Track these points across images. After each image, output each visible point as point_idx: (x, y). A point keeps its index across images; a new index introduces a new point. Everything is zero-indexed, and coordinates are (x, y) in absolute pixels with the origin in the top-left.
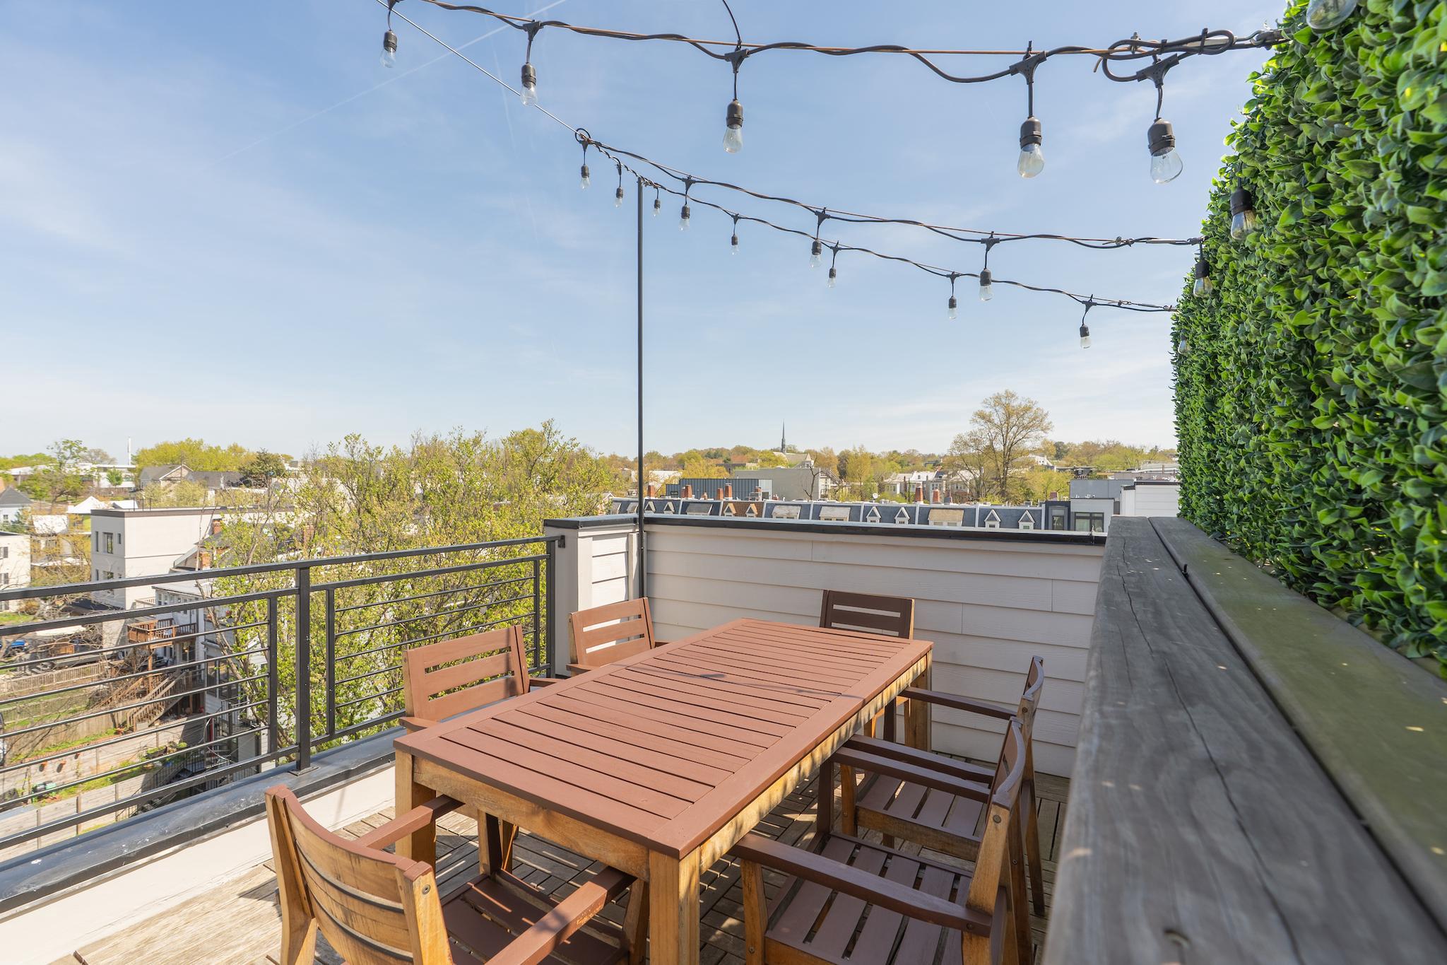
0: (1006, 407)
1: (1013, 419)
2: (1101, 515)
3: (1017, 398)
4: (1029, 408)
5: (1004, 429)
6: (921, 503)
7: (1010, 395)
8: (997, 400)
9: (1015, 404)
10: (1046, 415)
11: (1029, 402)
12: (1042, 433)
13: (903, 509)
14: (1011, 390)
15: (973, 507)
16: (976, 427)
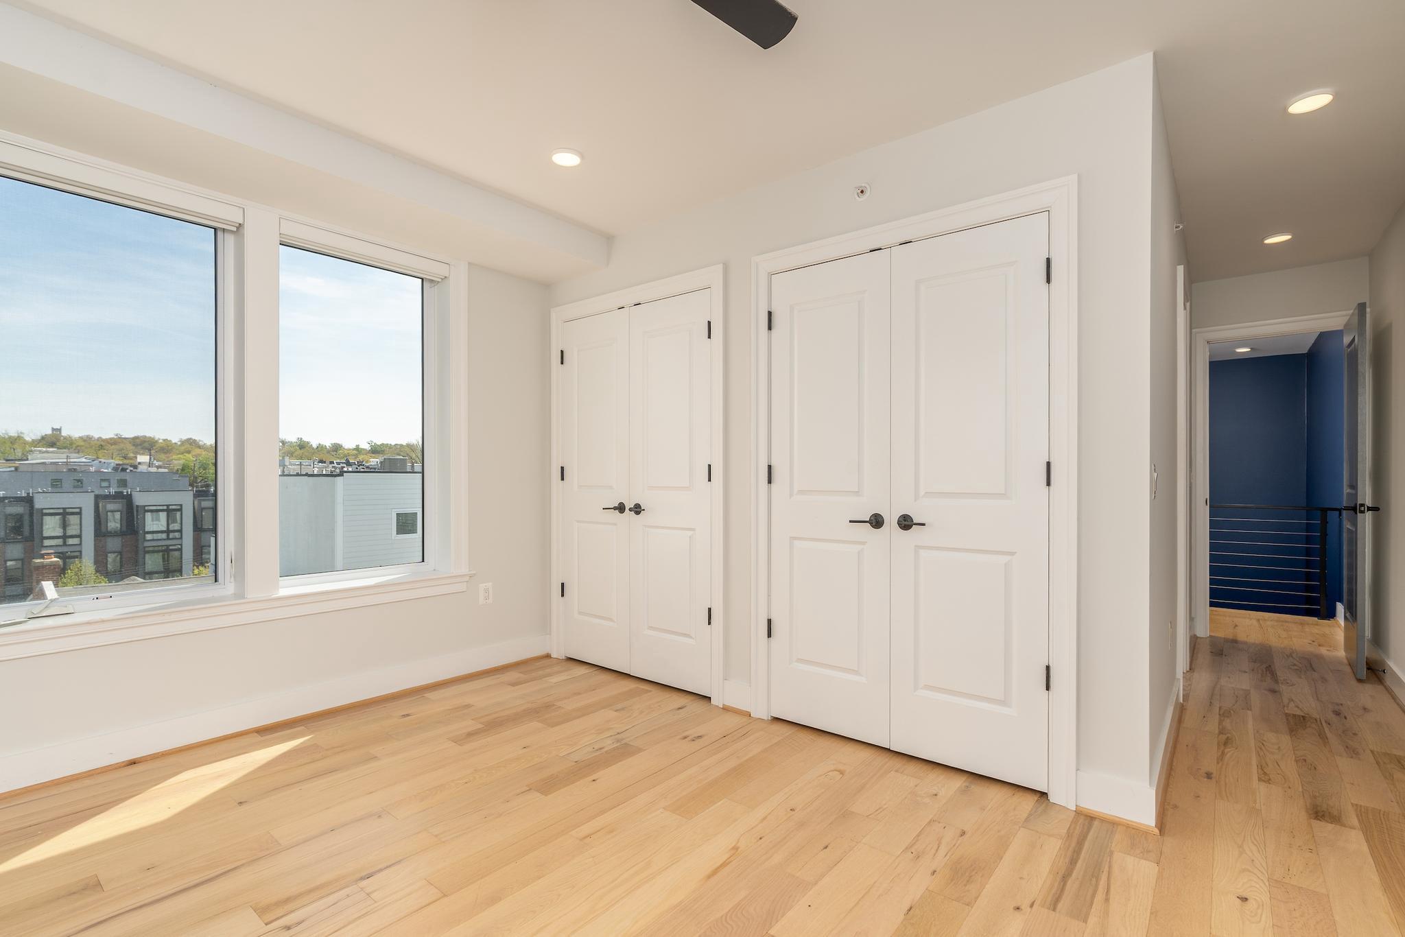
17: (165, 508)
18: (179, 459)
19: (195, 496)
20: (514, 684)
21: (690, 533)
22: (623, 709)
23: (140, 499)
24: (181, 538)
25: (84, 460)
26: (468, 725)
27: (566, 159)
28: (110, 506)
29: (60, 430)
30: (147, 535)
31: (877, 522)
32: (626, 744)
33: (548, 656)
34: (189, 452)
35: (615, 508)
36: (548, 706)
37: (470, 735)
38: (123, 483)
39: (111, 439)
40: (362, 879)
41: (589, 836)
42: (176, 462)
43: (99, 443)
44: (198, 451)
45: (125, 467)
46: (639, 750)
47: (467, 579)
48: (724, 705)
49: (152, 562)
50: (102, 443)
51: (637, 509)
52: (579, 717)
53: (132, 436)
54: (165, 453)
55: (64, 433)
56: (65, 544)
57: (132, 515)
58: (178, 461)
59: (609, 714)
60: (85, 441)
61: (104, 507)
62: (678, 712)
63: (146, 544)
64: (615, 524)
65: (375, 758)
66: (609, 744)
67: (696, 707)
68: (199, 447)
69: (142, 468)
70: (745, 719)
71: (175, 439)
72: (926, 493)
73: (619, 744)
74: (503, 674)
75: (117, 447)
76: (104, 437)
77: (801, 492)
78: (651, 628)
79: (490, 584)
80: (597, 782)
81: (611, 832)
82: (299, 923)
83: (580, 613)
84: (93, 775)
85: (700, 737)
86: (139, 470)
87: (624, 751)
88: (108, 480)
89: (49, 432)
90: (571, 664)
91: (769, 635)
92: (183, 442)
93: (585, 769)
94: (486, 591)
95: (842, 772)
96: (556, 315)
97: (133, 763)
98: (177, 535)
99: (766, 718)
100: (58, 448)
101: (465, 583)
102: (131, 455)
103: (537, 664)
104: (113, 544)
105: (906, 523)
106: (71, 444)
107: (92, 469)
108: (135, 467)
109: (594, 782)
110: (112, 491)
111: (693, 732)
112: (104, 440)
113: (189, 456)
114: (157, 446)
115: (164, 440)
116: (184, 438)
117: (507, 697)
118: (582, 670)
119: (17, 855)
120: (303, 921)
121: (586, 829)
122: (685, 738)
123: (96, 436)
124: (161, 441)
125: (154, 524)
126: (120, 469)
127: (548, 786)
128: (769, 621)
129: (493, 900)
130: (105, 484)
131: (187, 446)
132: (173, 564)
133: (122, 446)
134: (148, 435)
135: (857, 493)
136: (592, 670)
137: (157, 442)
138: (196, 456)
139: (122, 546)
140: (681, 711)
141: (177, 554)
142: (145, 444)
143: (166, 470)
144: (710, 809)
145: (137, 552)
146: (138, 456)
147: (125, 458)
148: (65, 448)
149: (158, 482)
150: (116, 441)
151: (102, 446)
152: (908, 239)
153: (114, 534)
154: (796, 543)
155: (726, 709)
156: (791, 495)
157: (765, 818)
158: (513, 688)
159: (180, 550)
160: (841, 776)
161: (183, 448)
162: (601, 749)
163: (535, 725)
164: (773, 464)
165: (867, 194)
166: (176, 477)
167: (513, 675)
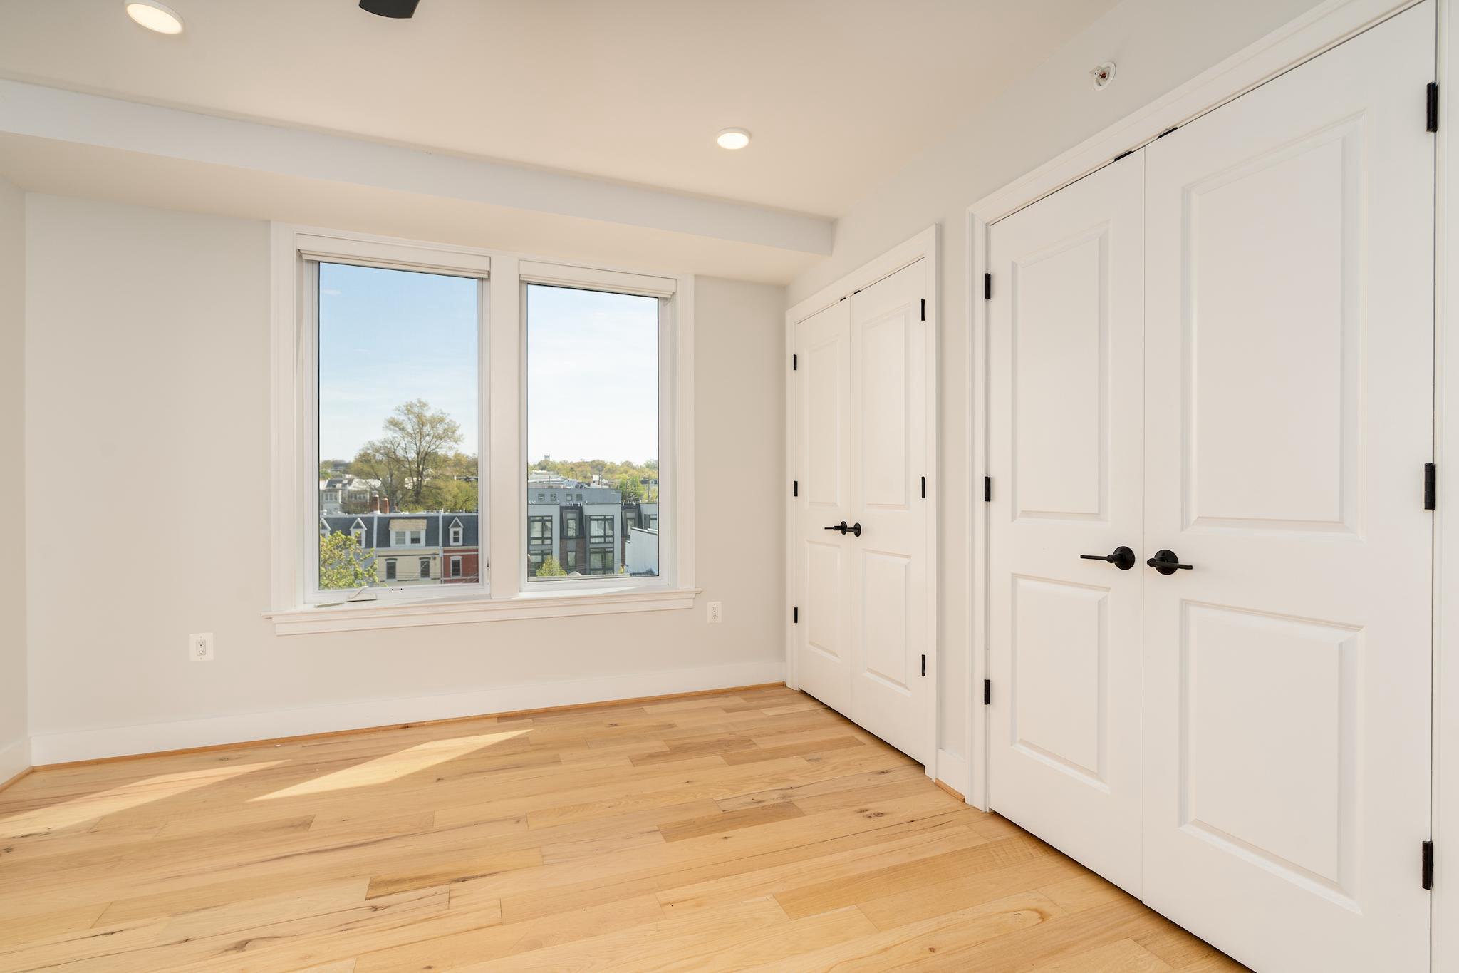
0: (419, 417)
1: (427, 429)
2: (550, 518)
3: (430, 408)
4: (441, 420)
5: (418, 438)
6: (378, 513)
7: (423, 405)
8: (409, 409)
9: (428, 414)
10: (458, 427)
11: (442, 413)
12: (452, 444)
13: (359, 519)
14: (423, 400)
15: (437, 515)
16: (389, 435)
17: (603, 517)
18: (619, 479)
19: (623, 508)
20: (728, 710)
21: (905, 561)
22: (818, 760)
23: (588, 510)
24: (613, 542)
25: (560, 480)
26: (657, 745)
27: (733, 141)
28: (569, 516)
29: (548, 457)
30: (591, 539)
31: (1124, 559)
32: (791, 803)
33: (783, 685)
34: (626, 472)
35: (836, 528)
36: (745, 741)
37: (651, 756)
38: (580, 497)
39: (579, 463)
40: (458, 881)
41: (671, 904)
42: (616, 480)
43: (571, 466)
44: (632, 471)
45: (582, 484)
46: (800, 813)
47: (694, 595)
48: (937, 779)
49: (595, 561)
50: (573, 466)
51: (857, 530)
52: (765, 759)
53: (590, 460)
54: (611, 473)
55: (551, 460)
56: (543, 544)
57: (583, 522)
58: (618, 479)
59: (799, 762)
60: (563, 465)
61: (566, 516)
62: (877, 776)
63: (591, 546)
64: (838, 546)
65: (559, 762)
66: (773, 798)
67: (904, 773)
68: (633, 468)
69: (593, 486)
70: (956, 804)
71: (618, 462)
72: (1199, 517)
73: (784, 800)
74: (727, 697)
75: (580, 469)
76: (574, 462)
77: (1027, 514)
78: (870, 670)
79: (719, 602)
80: (728, 840)
81: (698, 906)
82: (385, 907)
83: (811, 643)
84: (379, 731)
85: (881, 814)
86: (590, 487)
87: (784, 809)
88: (571, 495)
89: (543, 459)
90: (802, 697)
91: (987, 701)
92: (623, 464)
93: (730, 820)
94: (715, 610)
95: (1043, 916)
96: (790, 318)
97: (406, 726)
98: (611, 539)
99: (983, 810)
100: (548, 471)
101: (692, 600)
102: (589, 475)
103: (767, 692)
104: (572, 545)
105: (1166, 563)
106: (555, 467)
107: (562, 487)
108: (589, 485)
109: (725, 840)
110: (572, 503)
111: (874, 807)
112: (574, 464)
113: (626, 476)
114: (607, 467)
115: (611, 463)
116: (624, 461)
117: (715, 722)
118: (808, 706)
119: (294, 785)
120: (389, 907)
121: (675, 894)
122: (863, 811)
123: (569, 461)
124: (608, 464)
125: (595, 529)
126: (579, 486)
127: (673, 832)
128: (987, 683)
129: (535, 945)
130: (569, 498)
131: (626, 467)
132: (608, 563)
133: (583, 468)
134: (600, 459)
135: (1098, 516)
136: (817, 708)
137: (606, 464)
138: (631, 475)
139: (577, 546)
140: (883, 775)
141: (611, 555)
142: (598, 467)
143: (607, 487)
144: (827, 913)
145: (585, 552)
146: (594, 476)
147: (585, 477)
148: (551, 470)
149: (602, 497)
150: (579, 465)
151: (572, 468)
152: (1170, 126)
153: (571, 538)
154: (1022, 582)
155: (939, 786)
156: (1014, 518)
157: (886, 950)
158: (726, 714)
159: (613, 552)
160: (1040, 920)
161: (622, 469)
162: (760, 802)
163: (718, 759)
164: (992, 476)
165: (1110, 78)
166: (613, 493)
167: (737, 700)
